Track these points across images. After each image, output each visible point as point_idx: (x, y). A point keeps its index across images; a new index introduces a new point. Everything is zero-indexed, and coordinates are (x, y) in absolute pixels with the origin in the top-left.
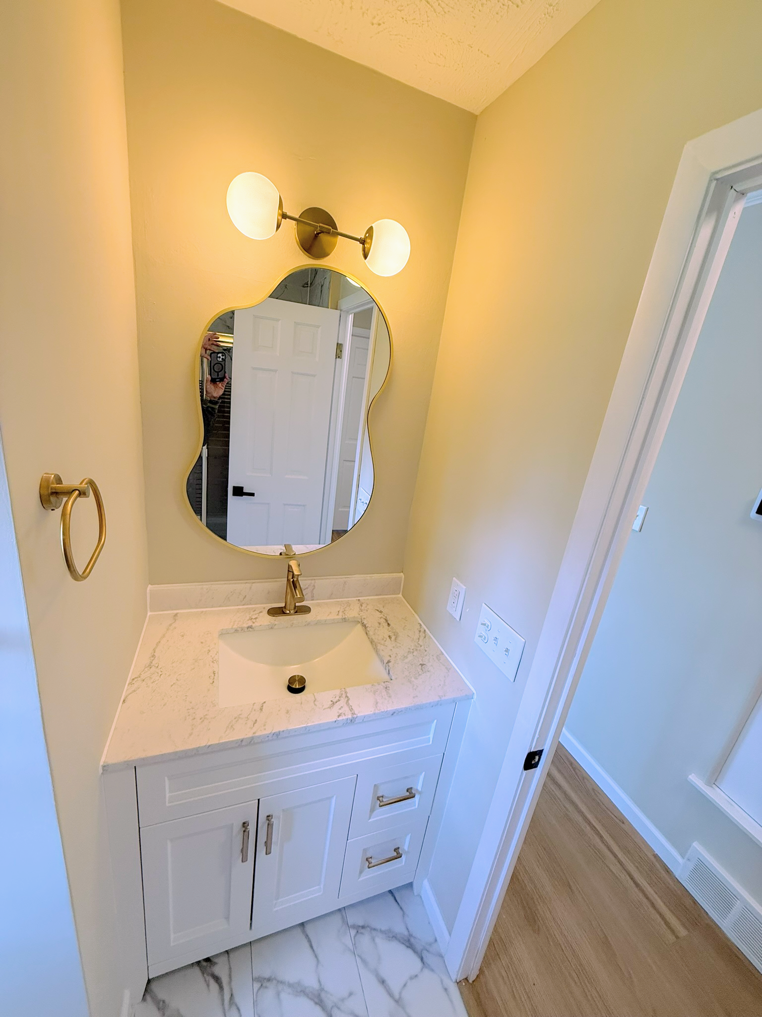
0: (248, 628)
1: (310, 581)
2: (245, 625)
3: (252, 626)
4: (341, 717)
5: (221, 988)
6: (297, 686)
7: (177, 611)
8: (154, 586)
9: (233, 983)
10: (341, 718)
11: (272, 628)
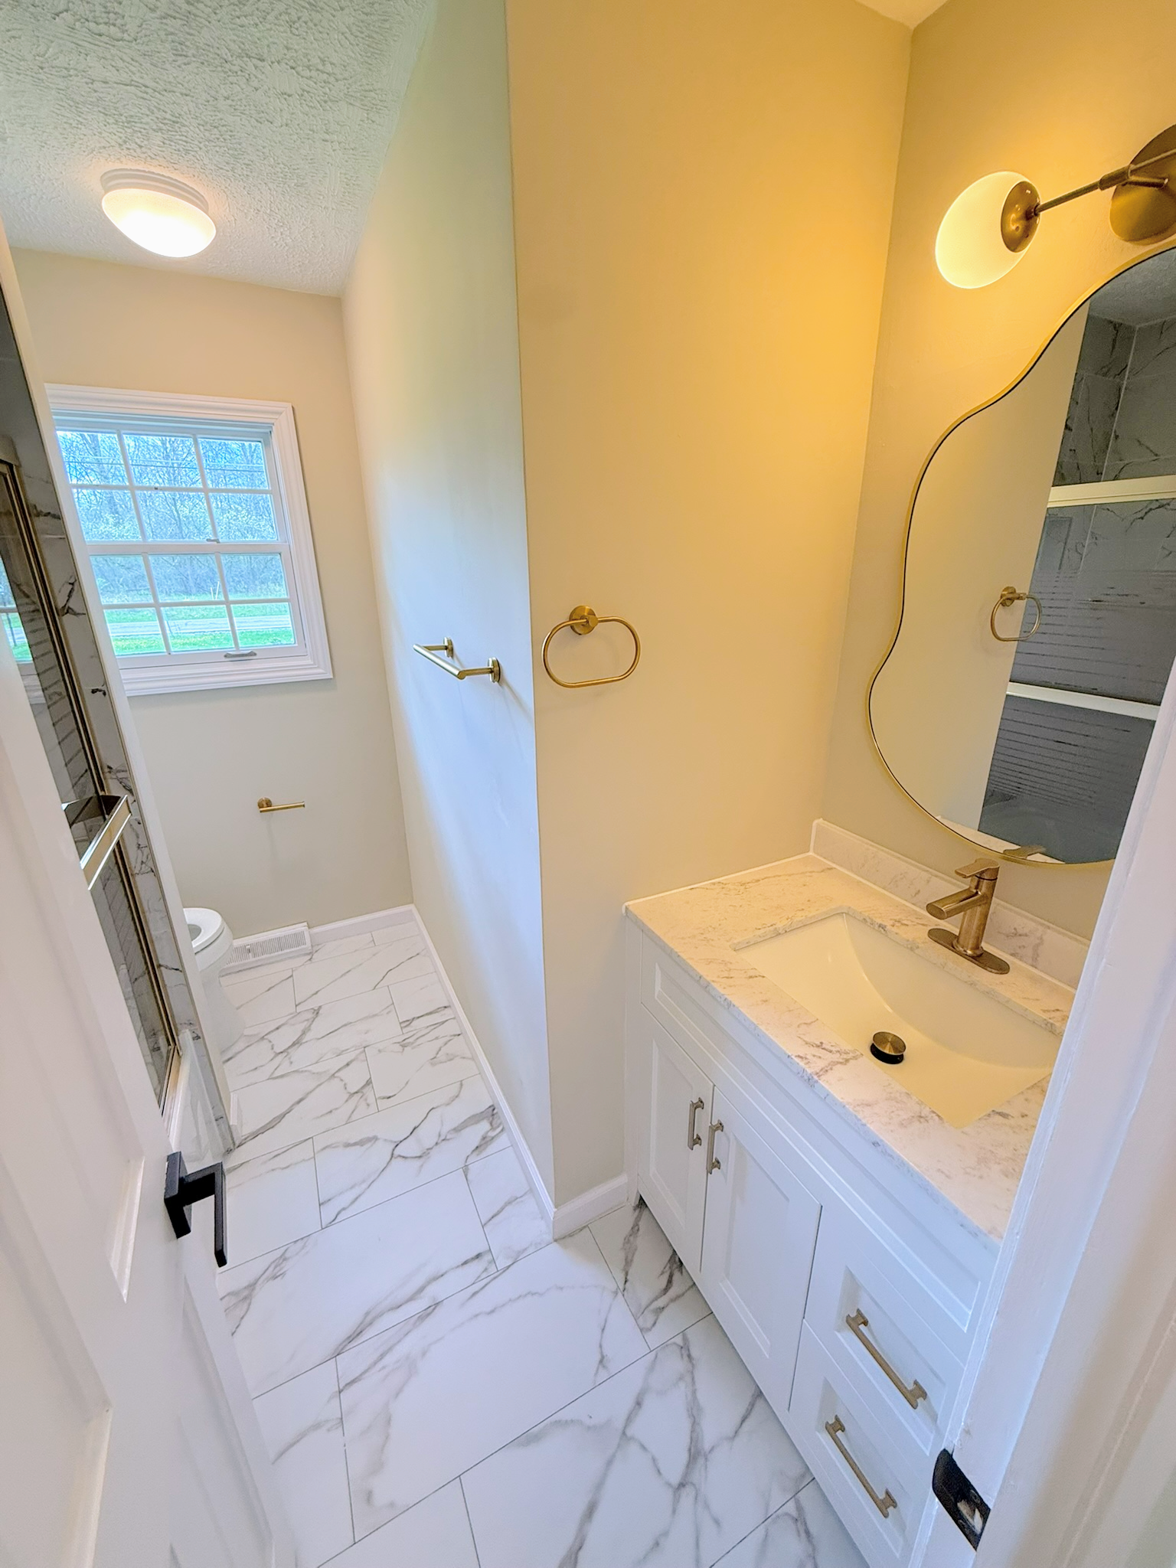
0: (880, 926)
1: (1033, 924)
2: (879, 921)
3: (885, 926)
4: (800, 1059)
5: (666, 1290)
6: (887, 1050)
7: (834, 866)
8: (826, 822)
9: (672, 1305)
10: (797, 1060)
11: (912, 949)
